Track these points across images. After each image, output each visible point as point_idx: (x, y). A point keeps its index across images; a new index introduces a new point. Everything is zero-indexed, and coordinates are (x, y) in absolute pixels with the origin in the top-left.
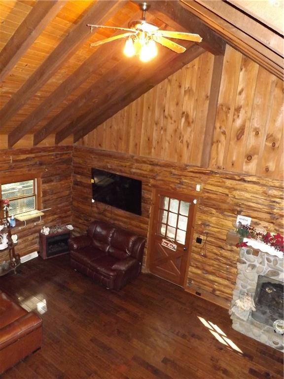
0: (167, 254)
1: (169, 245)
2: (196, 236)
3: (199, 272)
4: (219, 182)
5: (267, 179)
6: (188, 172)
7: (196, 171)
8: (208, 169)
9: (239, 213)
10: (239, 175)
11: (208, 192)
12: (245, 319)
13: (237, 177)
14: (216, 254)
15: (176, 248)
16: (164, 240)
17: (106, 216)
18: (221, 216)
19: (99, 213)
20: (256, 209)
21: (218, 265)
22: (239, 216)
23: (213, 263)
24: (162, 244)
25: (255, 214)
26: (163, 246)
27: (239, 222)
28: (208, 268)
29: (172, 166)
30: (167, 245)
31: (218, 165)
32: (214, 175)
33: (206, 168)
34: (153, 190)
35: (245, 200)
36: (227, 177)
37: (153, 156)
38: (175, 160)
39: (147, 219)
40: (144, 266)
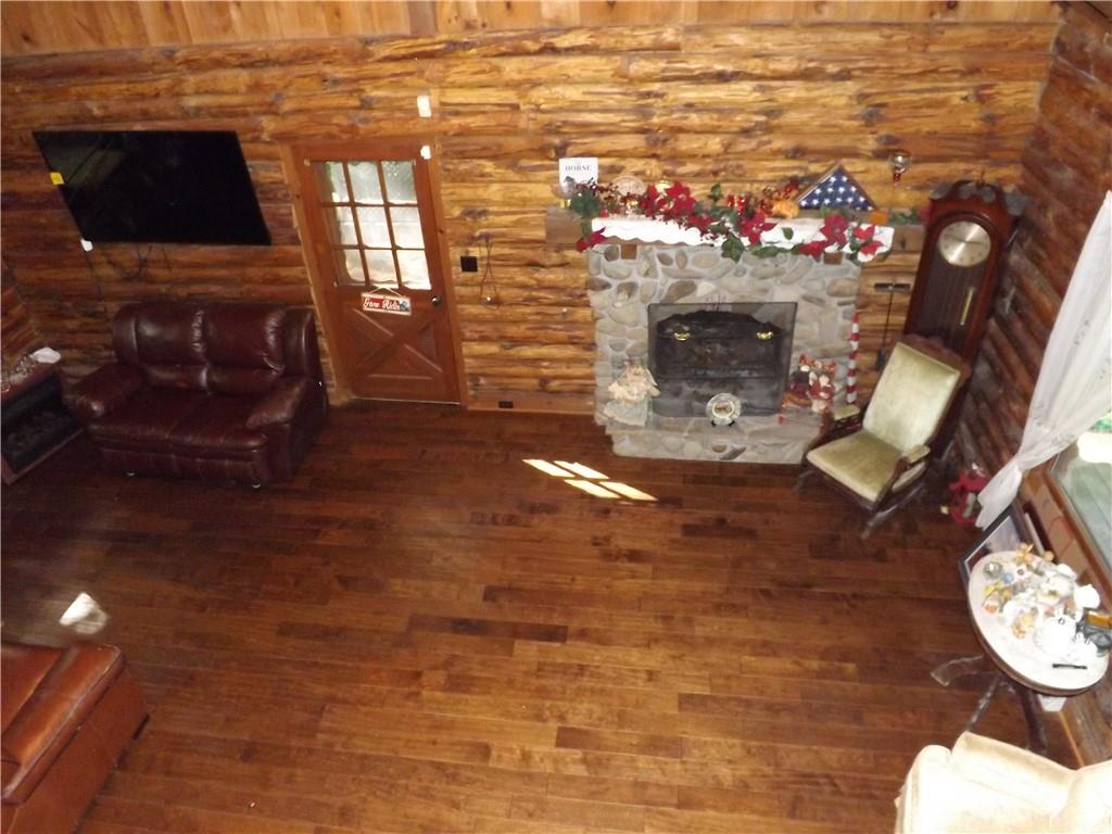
0: (388, 332)
1: (385, 305)
2: (456, 254)
3: (493, 349)
4: (483, 72)
5: (617, 30)
6: (379, 61)
7: (403, 52)
8: (438, 38)
9: (561, 152)
10: (534, 37)
11: (457, 114)
12: (641, 423)
13: (531, 45)
14: (524, 287)
15: (408, 305)
16: (367, 295)
17: (152, 282)
18: (511, 175)
19: (128, 279)
20: (602, 128)
21: (538, 314)
22: (563, 163)
23: (523, 314)
24: (366, 309)
25: (605, 144)
26: (369, 314)
27: (569, 179)
28: (513, 331)
29: (320, 56)
30: (381, 307)
31: (465, 16)
32: (461, 53)
33: (431, 37)
34: (284, 151)
35: (568, 110)
36: (503, 49)
37: (241, 35)
38: (320, 31)
39: (293, 249)
40: (333, 386)
